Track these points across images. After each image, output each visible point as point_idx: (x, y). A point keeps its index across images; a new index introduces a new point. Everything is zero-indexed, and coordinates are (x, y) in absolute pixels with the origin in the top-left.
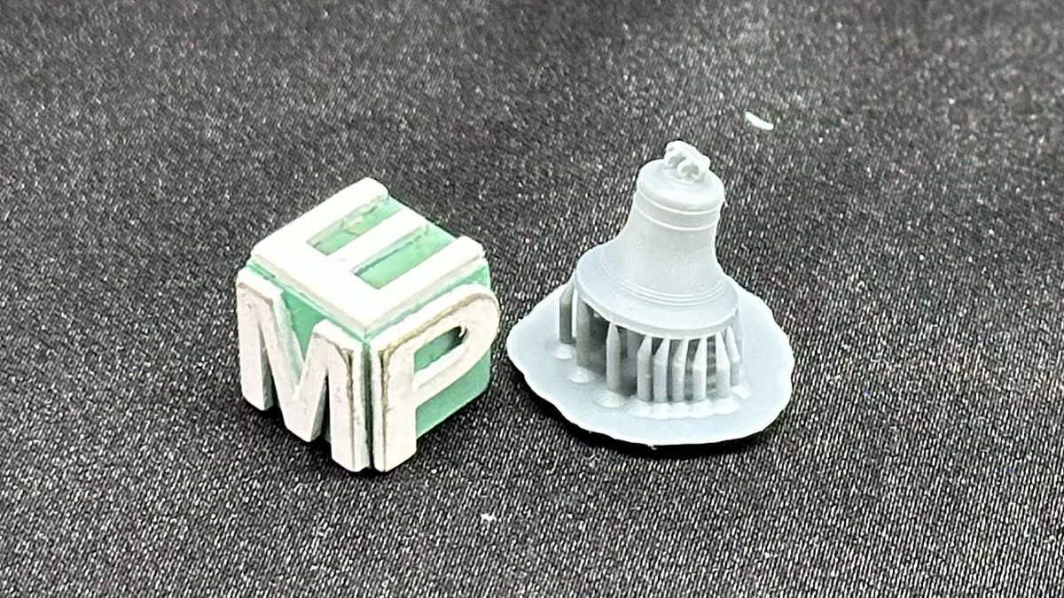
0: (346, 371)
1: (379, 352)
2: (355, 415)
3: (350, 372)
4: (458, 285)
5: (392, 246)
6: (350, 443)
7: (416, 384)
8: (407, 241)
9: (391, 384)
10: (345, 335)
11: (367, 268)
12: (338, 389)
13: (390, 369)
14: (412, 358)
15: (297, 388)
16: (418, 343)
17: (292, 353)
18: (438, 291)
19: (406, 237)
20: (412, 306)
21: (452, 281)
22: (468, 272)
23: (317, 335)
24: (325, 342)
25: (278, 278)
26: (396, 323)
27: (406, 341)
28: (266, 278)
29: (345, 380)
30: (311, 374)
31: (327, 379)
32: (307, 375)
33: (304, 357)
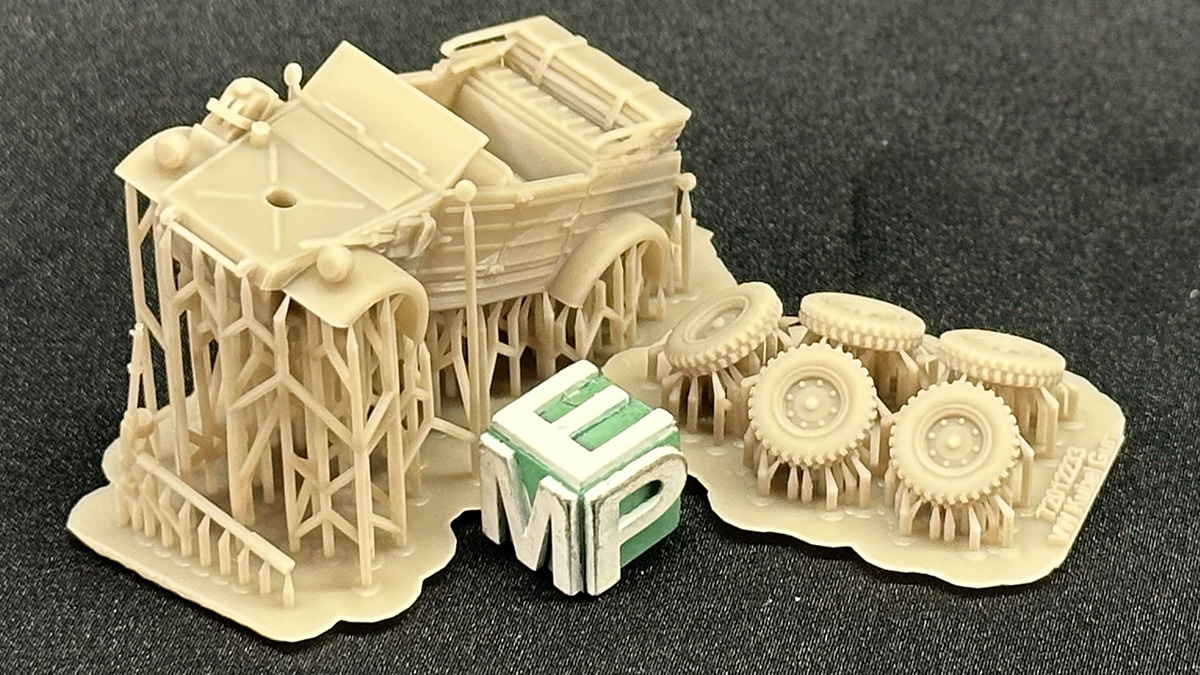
0: (565, 518)
1: (592, 502)
2: (573, 551)
3: (569, 518)
4: (655, 448)
5: (602, 415)
6: (568, 572)
7: (621, 527)
8: (615, 411)
9: (601, 527)
10: (564, 489)
11: (582, 433)
12: (559, 531)
13: (601, 516)
14: (618, 505)
15: (526, 529)
16: (623, 495)
18: (639, 452)
19: (614, 407)
20: (618, 465)
21: (650, 445)
22: (663, 437)
23: (542, 488)
24: (549, 495)
25: (511, 441)
26: (605, 479)
27: (613, 493)
28: (501, 441)
29: (564, 525)
30: (537, 518)
31: (550, 522)
32: (534, 518)
33: (532, 504)
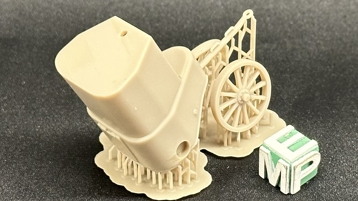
0: (286, 171)
1: (294, 167)
2: (287, 181)
4: (312, 151)
5: (296, 141)
6: (285, 187)
7: (301, 174)
9: (296, 174)
10: (285, 163)
11: (290, 146)
12: (283, 175)
13: (296, 171)
14: (301, 168)
15: (273, 174)
16: (303, 165)
17: (272, 166)
18: (307, 153)
19: (299, 139)
20: (301, 156)
21: (310, 150)
22: (314, 148)
23: (279, 162)
24: (281, 164)
25: (269, 148)
26: (298, 160)
27: (300, 164)
28: (267, 148)
29: (285, 173)
30: (277, 171)
31: (281, 172)
32: (276, 171)
33: (275, 168)
